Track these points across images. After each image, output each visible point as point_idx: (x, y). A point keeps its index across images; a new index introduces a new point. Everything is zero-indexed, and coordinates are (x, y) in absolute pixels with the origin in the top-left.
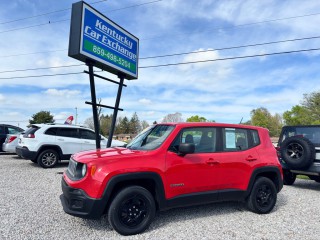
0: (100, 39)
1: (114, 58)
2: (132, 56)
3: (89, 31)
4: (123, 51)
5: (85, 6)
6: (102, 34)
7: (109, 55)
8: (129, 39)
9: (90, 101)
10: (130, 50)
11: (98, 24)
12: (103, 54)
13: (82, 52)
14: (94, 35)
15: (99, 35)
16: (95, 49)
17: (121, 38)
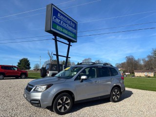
1: (66, 32)
2: (74, 31)
3: (55, 19)
4: (70, 28)
5: (53, 6)
6: (61, 20)
7: (64, 31)
8: (73, 22)
10: (73, 28)
11: (59, 15)
12: (61, 30)
13: (52, 29)
14: (57, 21)
16: (58, 27)
17: (69, 22)
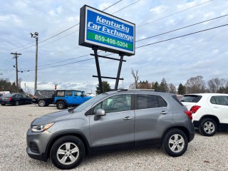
0: (101, 29)
1: (113, 42)
2: (129, 38)
3: (91, 25)
4: (121, 35)
5: (87, 8)
6: (102, 26)
8: (126, 25)
10: (127, 34)
11: (98, 19)
12: (104, 40)
13: (86, 41)
14: (96, 27)
15: (99, 27)
16: (97, 37)
17: (118, 26)
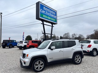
1: (50, 18)
2: (55, 17)
4: (52, 16)
5: (40, 3)
6: (46, 11)
7: (48, 18)
8: (54, 11)
9: (43, 33)
11: (44, 8)
12: (46, 17)
13: (40, 18)
14: (43, 12)
15: (45, 11)
16: (44, 16)
17: (51, 11)
